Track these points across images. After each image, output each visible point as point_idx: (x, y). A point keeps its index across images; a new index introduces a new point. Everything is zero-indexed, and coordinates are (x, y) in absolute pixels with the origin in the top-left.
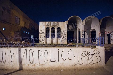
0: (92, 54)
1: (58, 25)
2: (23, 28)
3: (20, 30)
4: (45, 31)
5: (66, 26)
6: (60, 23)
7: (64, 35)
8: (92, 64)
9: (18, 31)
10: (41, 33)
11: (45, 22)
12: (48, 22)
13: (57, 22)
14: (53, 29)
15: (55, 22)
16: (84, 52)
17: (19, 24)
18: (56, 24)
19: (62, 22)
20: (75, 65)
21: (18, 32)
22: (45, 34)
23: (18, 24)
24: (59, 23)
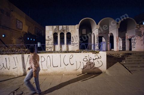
0: (93, 59)
1: (68, 29)
2: (26, 33)
3: (23, 36)
4: (52, 37)
5: (78, 30)
6: (70, 26)
7: (74, 42)
10: (48, 39)
11: (52, 26)
12: (56, 26)
13: (67, 26)
14: (62, 34)
15: (65, 26)
16: (86, 57)
17: (22, 30)
18: (65, 29)
19: (72, 26)
21: (21, 38)
22: (53, 41)
23: (20, 29)
24: (68, 27)
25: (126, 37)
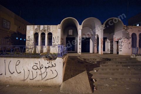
0: (45, 67)
1: (50, 29)
4: (33, 37)
5: (59, 31)
6: (51, 26)
7: (56, 43)
8: (46, 80)
9: (7, 37)
10: (29, 39)
11: (33, 26)
12: (37, 26)
13: (49, 26)
14: (43, 34)
15: (46, 26)
18: (46, 29)
19: (54, 26)
20: (24, 80)
22: (33, 41)
24: (50, 27)
25: (114, 39)
